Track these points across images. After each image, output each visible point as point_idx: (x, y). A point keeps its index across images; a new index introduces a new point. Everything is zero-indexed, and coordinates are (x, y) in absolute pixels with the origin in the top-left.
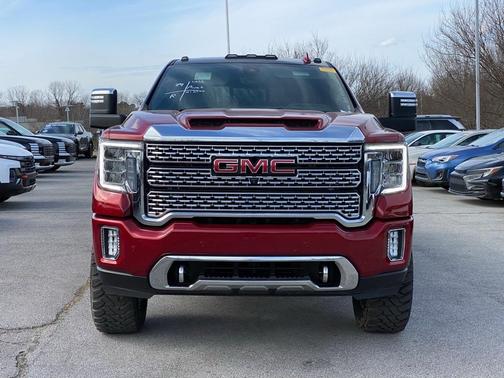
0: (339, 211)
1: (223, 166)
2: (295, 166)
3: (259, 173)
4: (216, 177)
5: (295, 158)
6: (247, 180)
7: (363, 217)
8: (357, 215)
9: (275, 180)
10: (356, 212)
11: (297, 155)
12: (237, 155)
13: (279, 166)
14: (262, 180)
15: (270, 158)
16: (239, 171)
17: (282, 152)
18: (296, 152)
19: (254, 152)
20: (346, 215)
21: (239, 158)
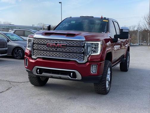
0: (77, 58)
1: (49, 45)
2: (66, 46)
3: (57, 47)
4: (47, 48)
5: (66, 44)
6: (54, 49)
7: (84, 61)
8: (82, 60)
9: (61, 49)
10: (82, 59)
11: (66, 43)
12: (53, 42)
13: (62, 46)
14: (58, 49)
15: (60, 43)
16: (53, 46)
17: (63, 42)
18: (67, 42)
19: (56, 42)
20: (79, 60)
21: (53, 43)
